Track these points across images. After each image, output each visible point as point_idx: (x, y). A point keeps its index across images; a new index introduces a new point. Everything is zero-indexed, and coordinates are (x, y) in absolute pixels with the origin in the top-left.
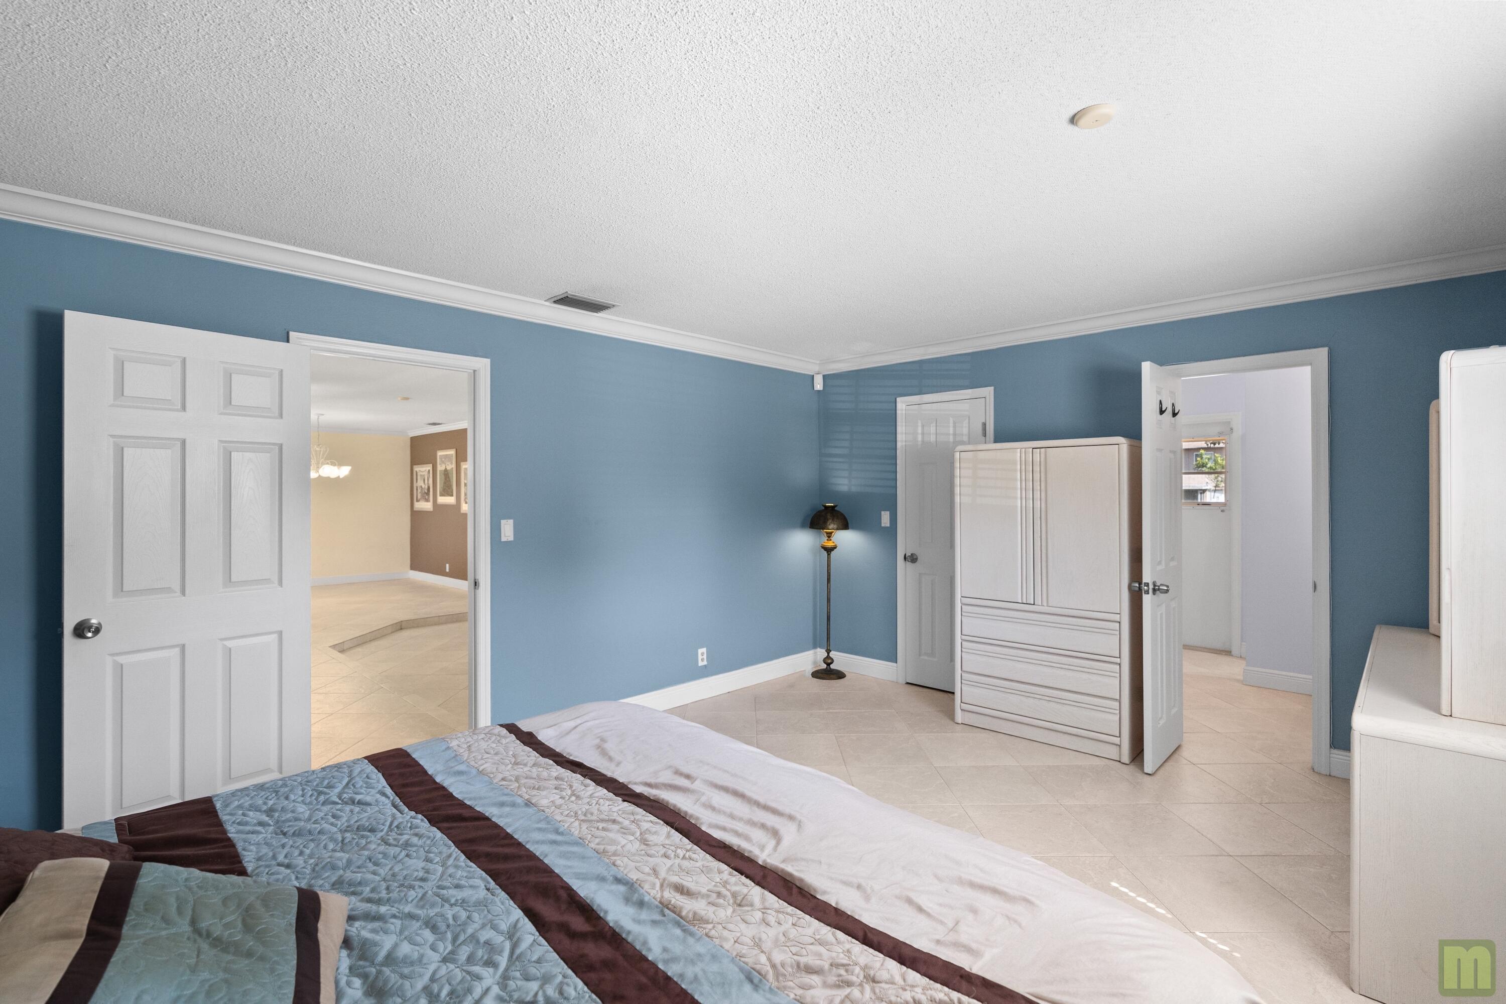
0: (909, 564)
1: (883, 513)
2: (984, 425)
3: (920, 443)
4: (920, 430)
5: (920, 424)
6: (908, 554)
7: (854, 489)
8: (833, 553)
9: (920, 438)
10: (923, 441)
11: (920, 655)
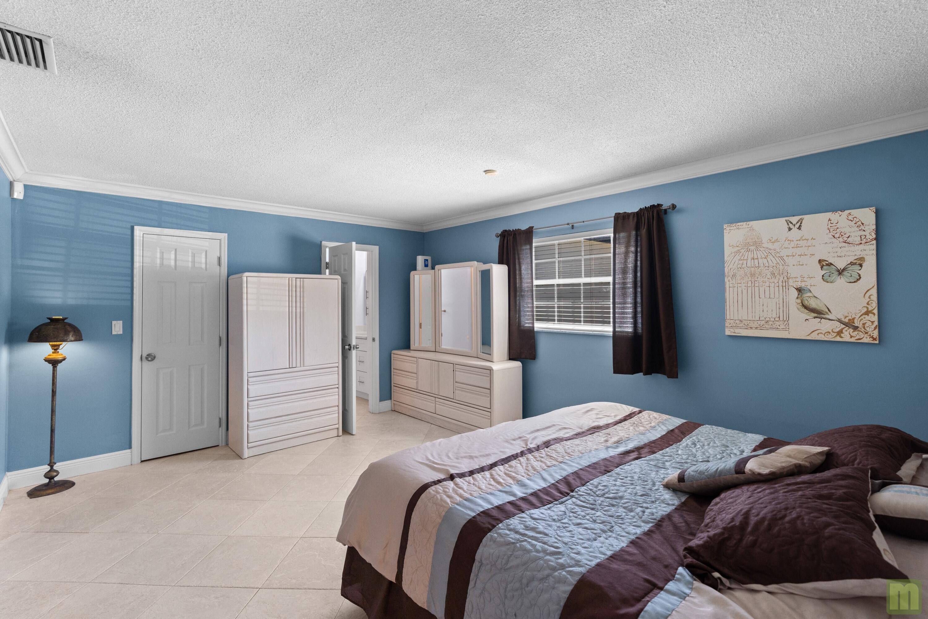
0: (146, 364)
1: (114, 323)
2: (219, 259)
3: (158, 265)
4: (158, 255)
5: (158, 251)
6: (144, 355)
7: (71, 302)
8: (60, 366)
9: (158, 261)
10: (162, 264)
11: (157, 434)
